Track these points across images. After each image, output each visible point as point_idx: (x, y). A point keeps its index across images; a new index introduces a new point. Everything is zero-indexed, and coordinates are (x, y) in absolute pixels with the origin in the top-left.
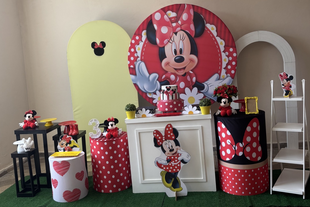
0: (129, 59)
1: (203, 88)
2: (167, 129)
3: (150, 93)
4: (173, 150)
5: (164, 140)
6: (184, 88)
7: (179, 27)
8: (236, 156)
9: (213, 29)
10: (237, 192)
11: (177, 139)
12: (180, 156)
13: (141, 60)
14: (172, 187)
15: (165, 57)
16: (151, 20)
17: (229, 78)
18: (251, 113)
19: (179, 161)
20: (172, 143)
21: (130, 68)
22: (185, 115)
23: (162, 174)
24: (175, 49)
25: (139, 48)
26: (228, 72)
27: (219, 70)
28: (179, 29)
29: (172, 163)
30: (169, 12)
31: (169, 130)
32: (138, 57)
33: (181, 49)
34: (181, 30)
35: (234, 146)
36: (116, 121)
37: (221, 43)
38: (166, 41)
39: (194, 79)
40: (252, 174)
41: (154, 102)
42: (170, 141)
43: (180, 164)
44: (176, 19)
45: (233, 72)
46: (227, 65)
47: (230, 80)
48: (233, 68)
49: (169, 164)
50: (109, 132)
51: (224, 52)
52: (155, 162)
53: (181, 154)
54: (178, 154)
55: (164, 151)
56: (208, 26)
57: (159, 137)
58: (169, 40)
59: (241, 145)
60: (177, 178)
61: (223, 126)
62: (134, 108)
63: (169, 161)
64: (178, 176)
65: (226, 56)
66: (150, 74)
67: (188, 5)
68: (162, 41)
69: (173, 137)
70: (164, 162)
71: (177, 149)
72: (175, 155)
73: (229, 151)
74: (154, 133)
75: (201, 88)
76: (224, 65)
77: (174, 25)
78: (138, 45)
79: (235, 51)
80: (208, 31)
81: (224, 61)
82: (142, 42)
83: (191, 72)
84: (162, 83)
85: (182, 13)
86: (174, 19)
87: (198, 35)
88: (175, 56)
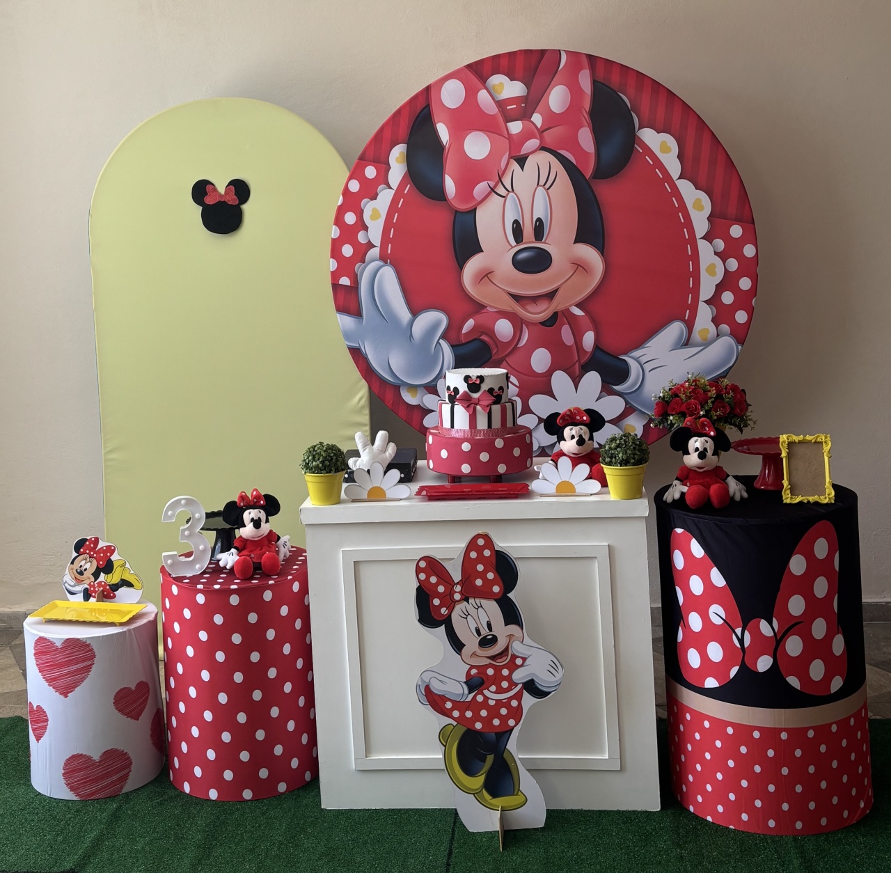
0: (335, 252)
1: (623, 373)
2: (473, 555)
3: (412, 388)
4: (494, 640)
5: (457, 597)
6: (549, 374)
7: (533, 136)
8: (747, 672)
9: (665, 149)
10: (745, 817)
11: (511, 595)
12: (522, 665)
13: (383, 258)
14: (485, 793)
15: (479, 250)
16: (428, 106)
17: (727, 341)
18: (806, 501)
19: (516, 685)
20: (492, 610)
21: (336, 286)
22: (542, 496)
23: (444, 736)
24: (516, 222)
25: (375, 211)
26: (722, 316)
27: (688, 306)
28: (533, 143)
29: (486, 692)
30: (497, 80)
31: (481, 559)
32: (370, 245)
33: (539, 220)
34: (543, 148)
35: (739, 631)
36: (271, 506)
37: (698, 204)
38: (481, 188)
39: (589, 339)
40: (810, 748)
41: (428, 422)
42: (485, 602)
43: (518, 696)
44: (525, 108)
45: (741, 317)
46: (720, 288)
47: (731, 349)
48: (744, 300)
49: (475, 697)
50: (245, 552)
51: (708, 237)
52: (418, 687)
53: (524, 659)
54: (514, 657)
55: (457, 645)
56: (649, 137)
57: (437, 584)
58: (496, 185)
59: (765, 628)
60: (505, 755)
61: (697, 550)
62: (337, 460)
63: (475, 683)
64: (512, 745)
65: (716, 253)
66: (415, 312)
67: (572, 55)
68: (466, 187)
69: (496, 589)
70: (455, 688)
71: (511, 636)
72: (499, 663)
73: (715, 652)
74: (418, 570)
75: (614, 374)
76: (707, 291)
77: (516, 127)
78: (372, 200)
79: (751, 235)
80: (647, 157)
81: (707, 274)
82: (390, 188)
83: (578, 312)
84: (463, 350)
85: (549, 85)
86: (515, 106)
87: (607, 170)
88: (515, 246)
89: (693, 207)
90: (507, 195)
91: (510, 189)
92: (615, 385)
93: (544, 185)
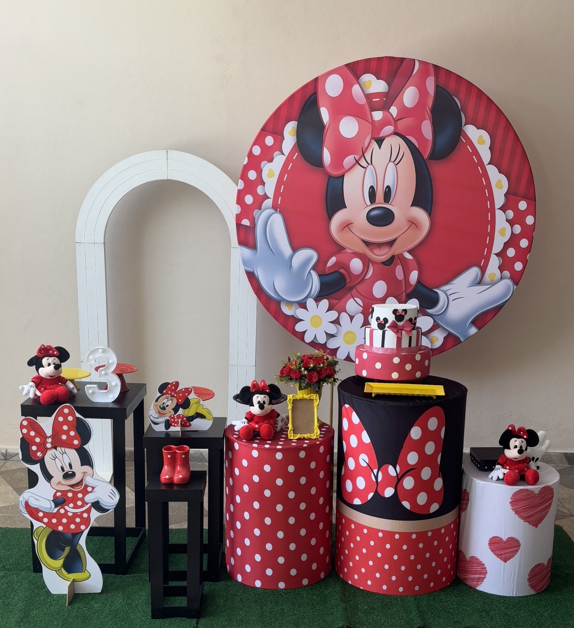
0: (240, 200)
1: (434, 301)
2: (61, 419)
3: (290, 303)
4: (73, 475)
5: (49, 446)
6: (385, 299)
7: (390, 124)
9: (481, 141)
11: (85, 447)
12: (92, 492)
14: (63, 570)
15: (343, 205)
16: (315, 94)
17: (507, 282)
21: (239, 225)
23: (37, 533)
24: (372, 187)
25: (270, 170)
26: (506, 264)
27: (484, 257)
28: (389, 129)
31: (66, 422)
32: (266, 197)
33: (388, 187)
34: (395, 133)
37: (499, 184)
38: (349, 160)
39: (414, 276)
44: (385, 101)
45: (518, 266)
46: (507, 245)
47: (509, 288)
51: (503, 209)
53: (93, 488)
54: (87, 486)
55: (48, 477)
56: (471, 131)
57: (35, 437)
58: (360, 159)
60: (77, 548)
65: (507, 220)
66: (294, 249)
67: (421, 62)
68: (338, 158)
69: (76, 442)
71: (84, 473)
72: (76, 490)
74: (22, 427)
75: (428, 301)
76: (497, 247)
77: (378, 115)
78: (269, 162)
79: (532, 210)
80: (468, 146)
81: (499, 234)
82: (283, 154)
83: (408, 256)
84: (326, 279)
85: (405, 85)
86: (379, 99)
87: (439, 154)
88: (370, 205)
89: (496, 186)
90: (368, 166)
91: (370, 163)
92: (428, 309)
93: (394, 161)
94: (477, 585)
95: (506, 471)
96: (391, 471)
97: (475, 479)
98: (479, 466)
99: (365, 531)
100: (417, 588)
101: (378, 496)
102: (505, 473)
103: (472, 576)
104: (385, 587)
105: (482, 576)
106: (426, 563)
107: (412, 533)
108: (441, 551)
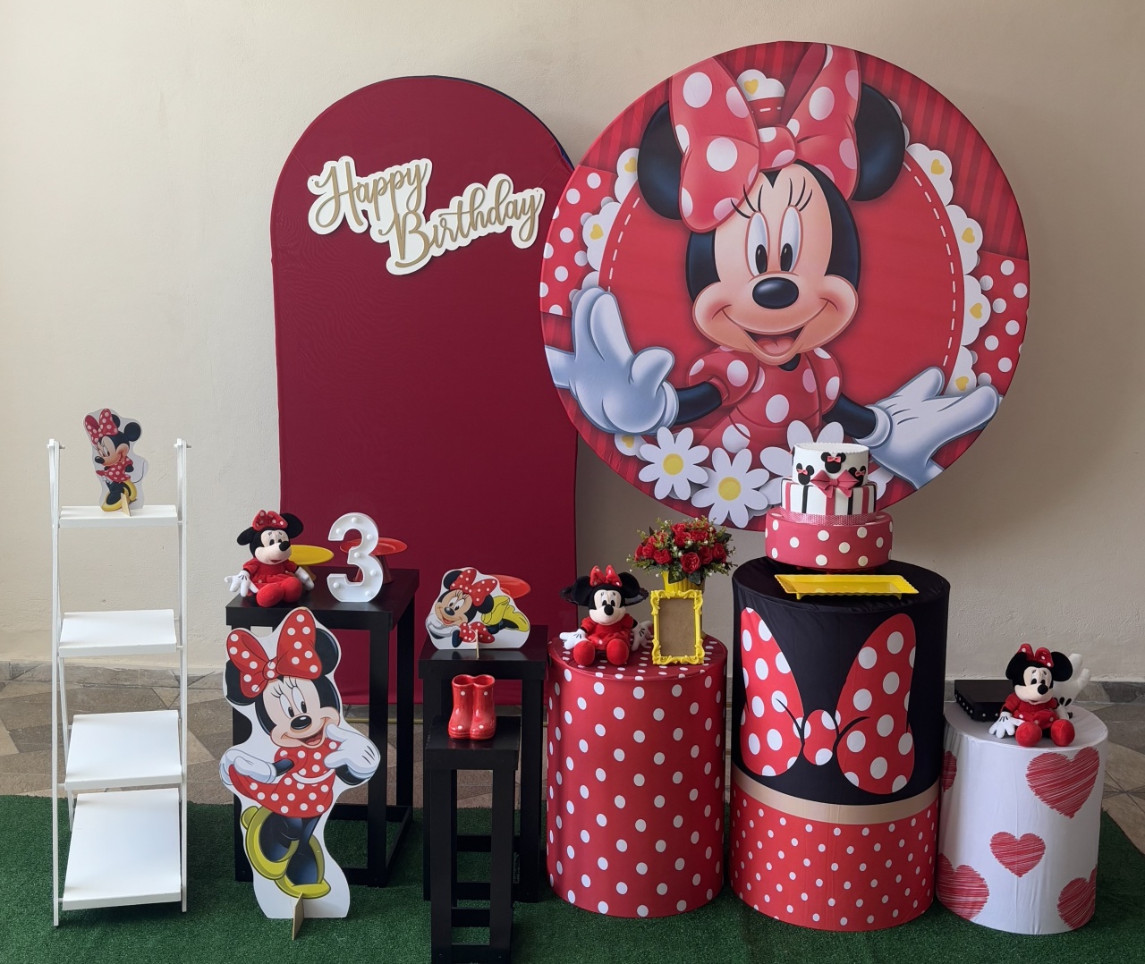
0: (546, 275)
1: (868, 425)
2: (291, 631)
3: (629, 436)
5: (271, 674)
6: (785, 424)
7: (788, 147)
9: (937, 169)
12: (336, 750)
13: (603, 284)
14: (286, 879)
15: (714, 277)
16: (667, 103)
19: (328, 770)
21: (545, 315)
23: (246, 818)
24: (761, 248)
25: (596, 227)
26: (984, 363)
27: (947, 352)
28: (787, 155)
30: (751, 76)
32: (589, 269)
33: (787, 246)
34: (798, 161)
37: (968, 234)
38: (722, 206)
39: (833, 386)
41: (645, 475)
44: (781, 111)
45: (1005, 365)
46: (985, 331)
47: (991, 400)
48: (1009, 346)
51: (977, 273)
53: (339, 744)
54: (328, 741)
56: (921, 154)
57: (250, 660)
58: (740, 204)
60: (311, 842)
65: (983, 292)
66: (636, 349)
67: (837, 49)
68: (705, 204)
69: (314, 669)
71: (325, 719)
75: (858, 426)
76: (969, 334)
77: (768, 134)
78: (594, 214)
79: (1023, 274)
80: (916, 178)
81: (971, 315)
82: (616, 200)
83: (823, 354)
84: (688, 395)
85: (811, 85)
86: (769, 109)
87: (871, 190)
88: (757, 276)
89: (963, 238)
90: (753, 215)
94: (971, 915)
95: (1019, 722)
96: (827, 721)
97: (966, 736)
98: (971, 712)
99: (783, 822)
100: (871, 919)
101: (804, 763)
102: (1018, 725)
103: (963, 899)
104: (816, 917)
105: (980, 899)
106: (886, 877)
107: (863, 827)
108: (910, 857)
